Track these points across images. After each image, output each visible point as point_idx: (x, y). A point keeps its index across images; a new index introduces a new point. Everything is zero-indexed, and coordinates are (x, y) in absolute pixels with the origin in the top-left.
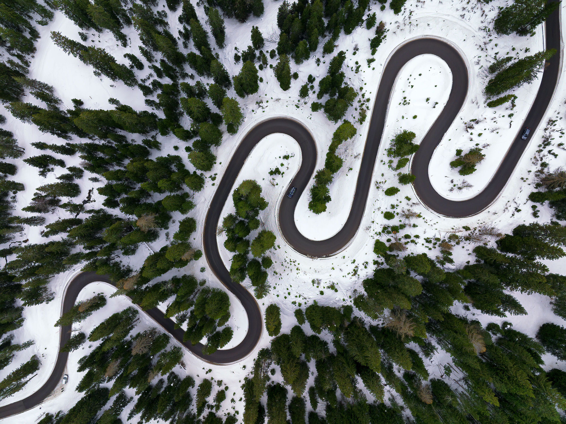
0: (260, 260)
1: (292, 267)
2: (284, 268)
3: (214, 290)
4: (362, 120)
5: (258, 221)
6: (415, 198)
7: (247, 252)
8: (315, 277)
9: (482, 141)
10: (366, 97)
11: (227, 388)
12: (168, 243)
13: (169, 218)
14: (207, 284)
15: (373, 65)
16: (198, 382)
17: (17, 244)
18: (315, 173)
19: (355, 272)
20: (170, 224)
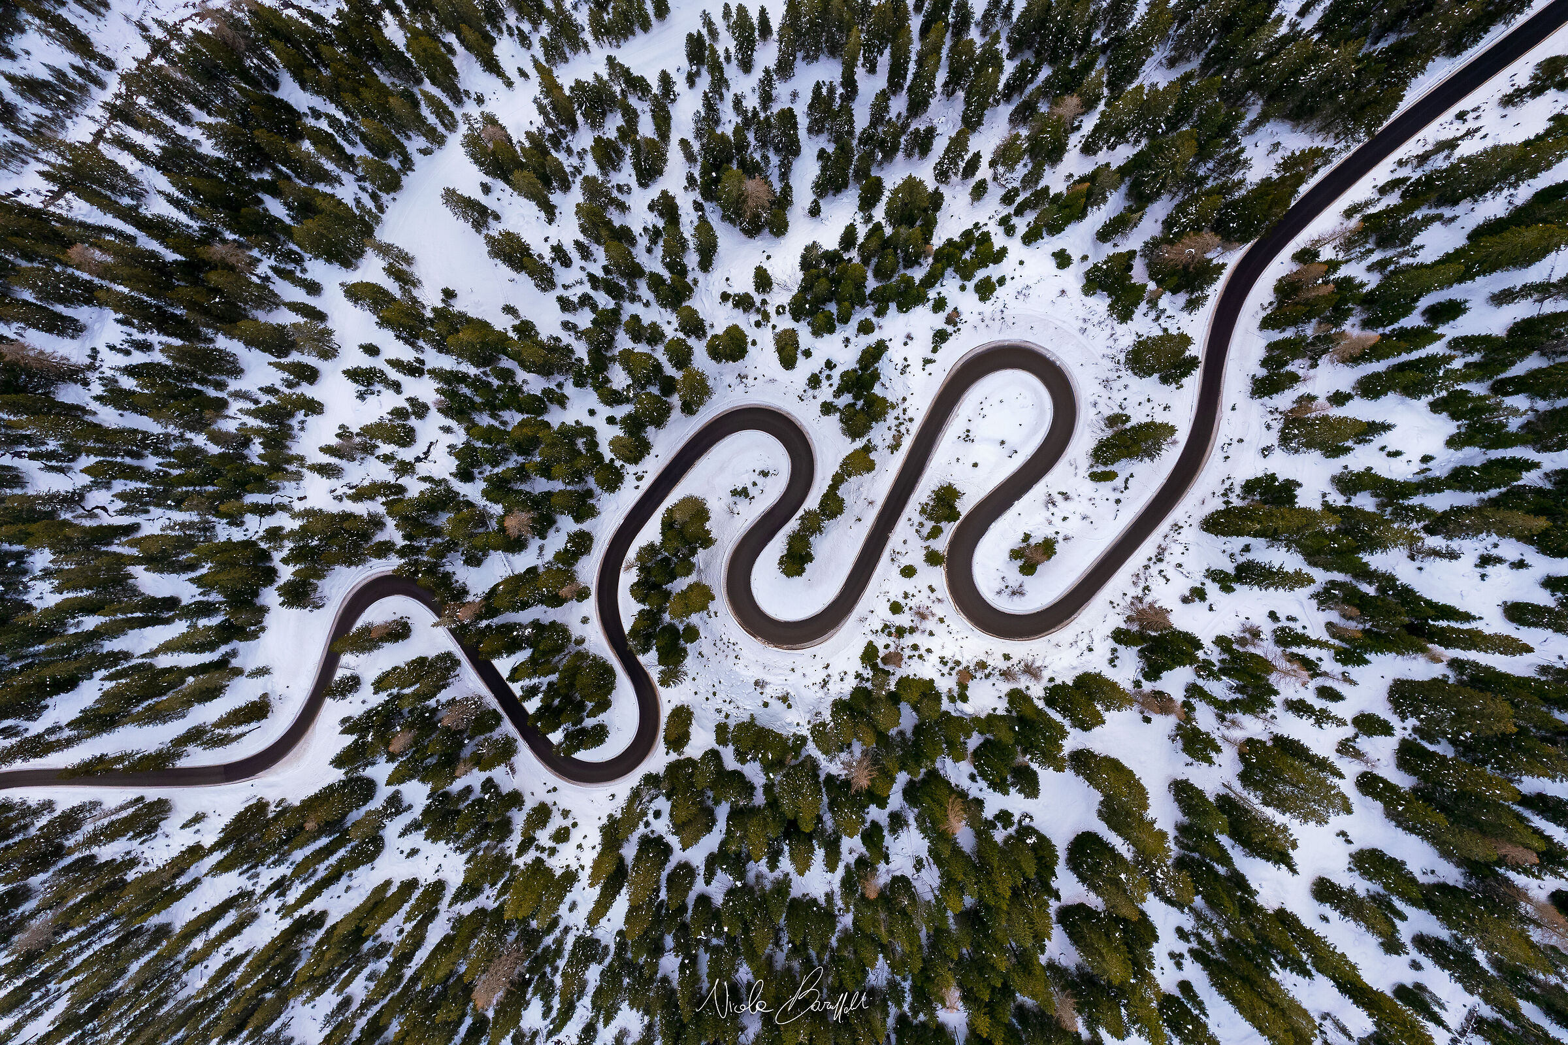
0: (681, 628)
1: (729, 651)
2: (716, 650)
3: (595, 658)
4: (894, 447)
5: (694, 565)
6: (943, 590)
7: (662, 610)
8: (761, 676)
9: (1065, 529)
10: (909, 414)
11: (575, 825)
12: (539, 562)
13: (551, 522)
14: (586, 645)
15: (929, 367)
16: (530, 804)
17: (286, 501)
18: (800, 512)
19: (825, 683)
20: (551, 533)
